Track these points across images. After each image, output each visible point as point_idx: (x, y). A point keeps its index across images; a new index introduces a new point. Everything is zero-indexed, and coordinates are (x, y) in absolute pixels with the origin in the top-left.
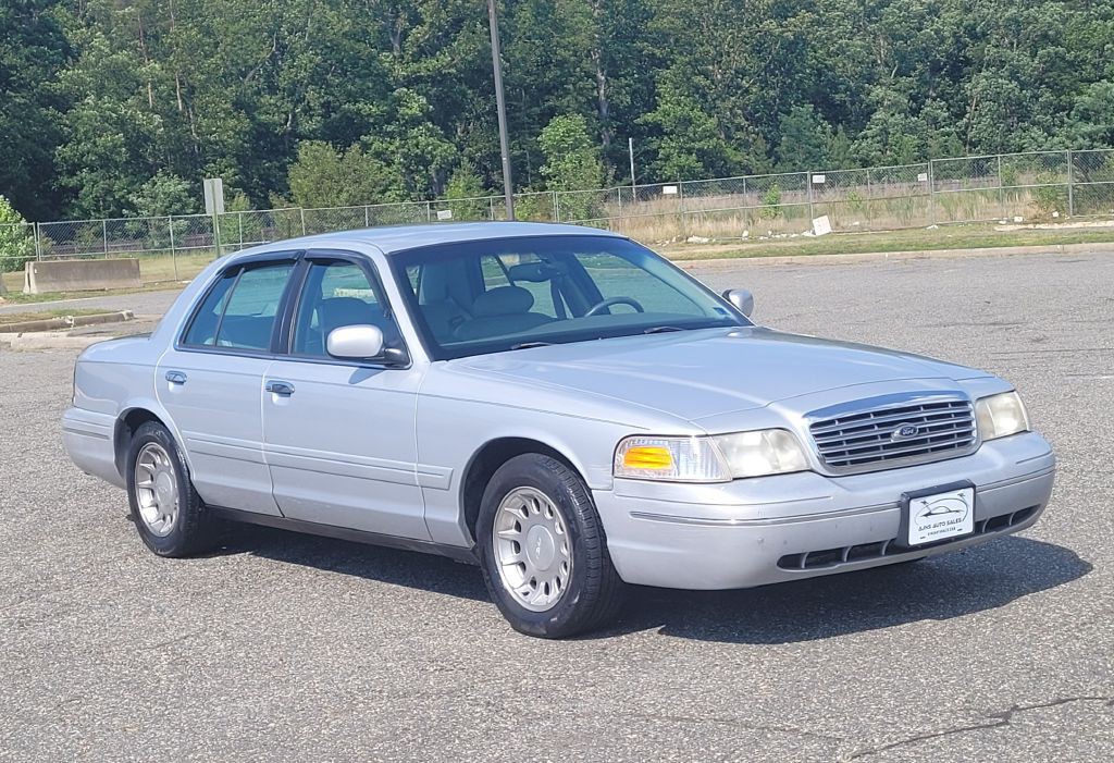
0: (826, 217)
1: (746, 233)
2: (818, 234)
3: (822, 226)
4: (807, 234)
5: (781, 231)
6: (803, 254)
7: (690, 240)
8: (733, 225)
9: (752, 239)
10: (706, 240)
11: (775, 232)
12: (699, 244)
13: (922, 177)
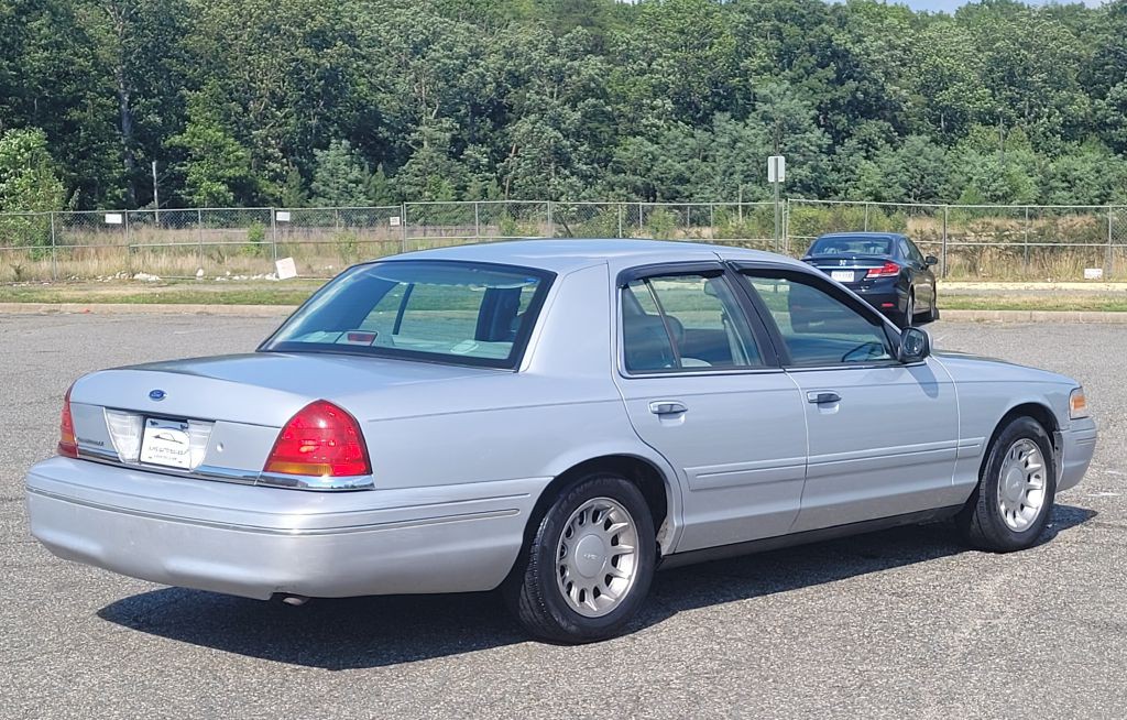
0: (290, 259)
1: (200, 273)
2: (282, 277)
3: (286, 268)
4: (268, 277)
5: (245, 271)
6: (219, 302)
7: (137, 277)
8: (190, 262)
9: (209, 280)
10: (153, 278)
11: (235, 272)
12: (145, 282)
13: (395, 221)
